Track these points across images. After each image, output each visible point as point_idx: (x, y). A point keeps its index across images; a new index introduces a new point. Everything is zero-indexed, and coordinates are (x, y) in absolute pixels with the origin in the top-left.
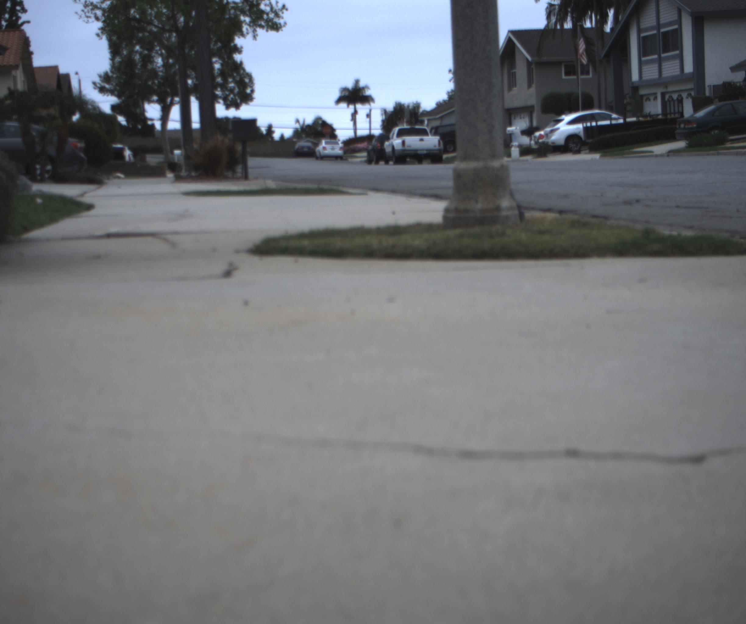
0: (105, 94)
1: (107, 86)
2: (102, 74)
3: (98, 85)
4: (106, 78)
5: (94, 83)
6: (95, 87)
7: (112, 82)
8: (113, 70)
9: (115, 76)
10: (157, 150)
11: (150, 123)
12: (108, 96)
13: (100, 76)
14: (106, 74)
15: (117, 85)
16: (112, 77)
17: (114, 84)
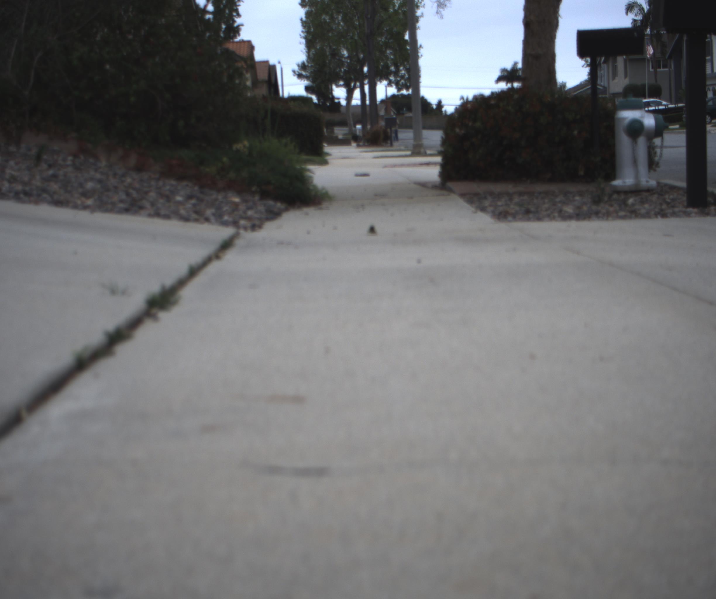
0: (302, 80)
1: (304, 73)
2: (300, 64)
3: (297, 73)
4: (303, 66)
5: (294, 71)
6: (294, 74)
7: (307, 70)
8: (309, 60)
9: (310, 65)
10: (343, 123)
11: (336, 101)
12: (304, 81)
13: (298, 66)
14: (303, 63)
15: (311, 72)
16: (308, 66)
17: (309, 71)
